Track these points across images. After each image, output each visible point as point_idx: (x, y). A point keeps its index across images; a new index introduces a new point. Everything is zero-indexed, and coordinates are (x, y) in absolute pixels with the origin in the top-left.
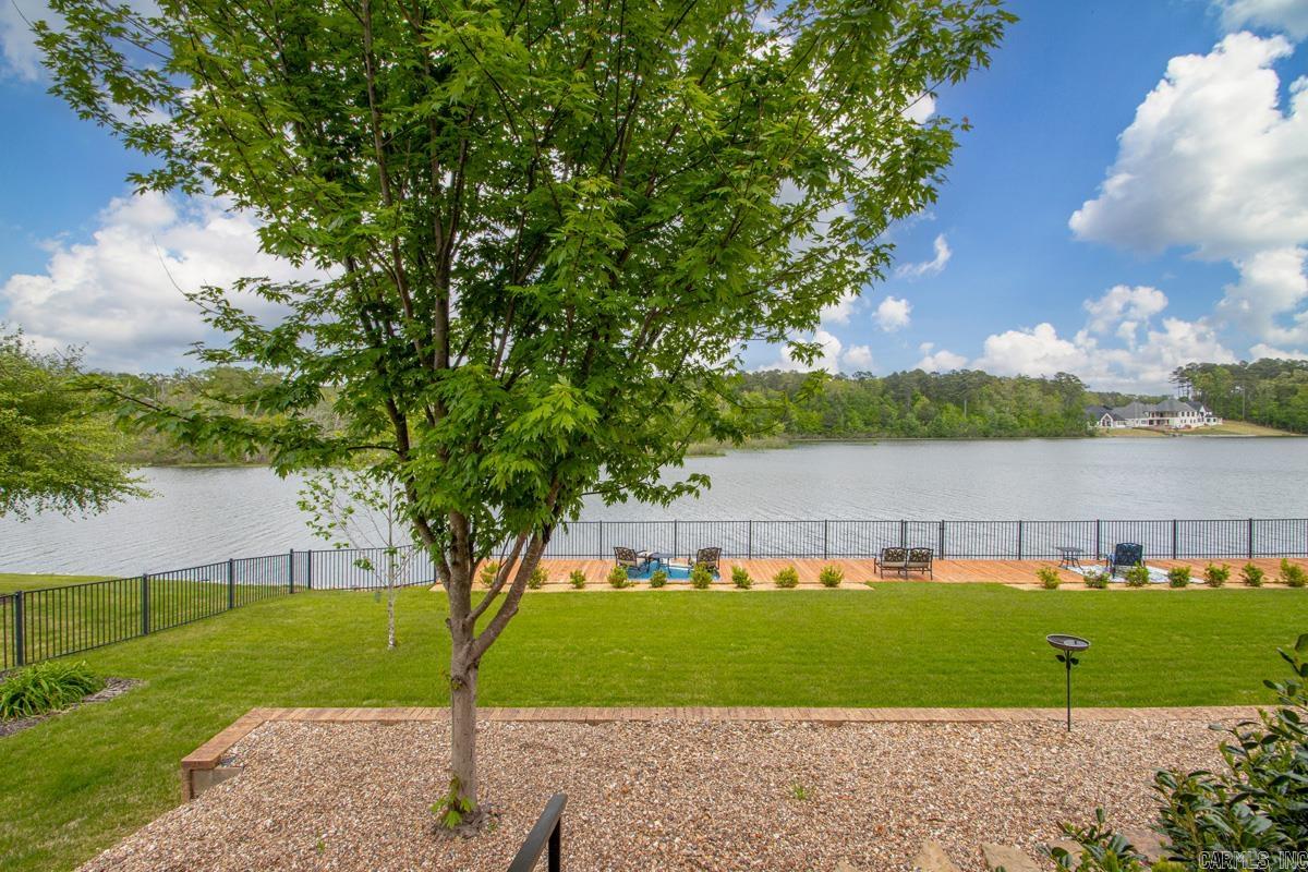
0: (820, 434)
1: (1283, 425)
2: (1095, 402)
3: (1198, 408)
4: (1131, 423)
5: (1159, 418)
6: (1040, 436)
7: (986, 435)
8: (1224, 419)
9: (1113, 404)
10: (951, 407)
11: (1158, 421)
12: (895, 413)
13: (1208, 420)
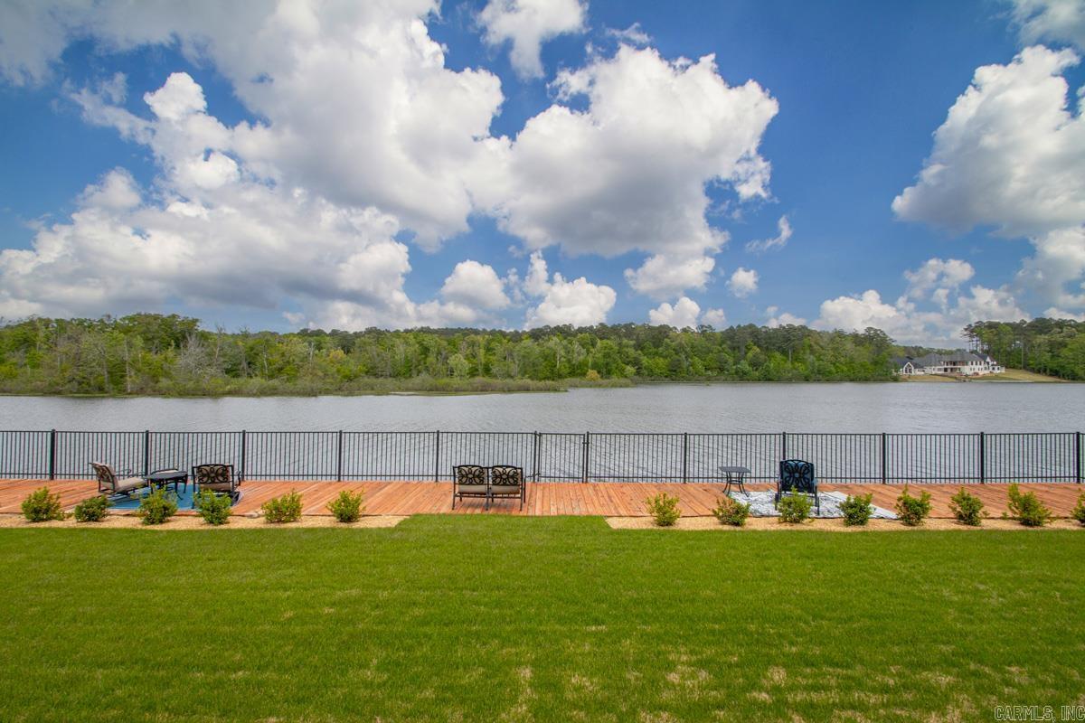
0: (666, 377)
1: (1055, 373)
2: (901, 354)
3: (984, 359)
4: (929, 370)
5: (952, 366)
6: (852, 380)
7: (807, 379)
8: (1006, 367)
9: (916, 356)
10: (778, 355)
11: (952, 369)
12: (731, 360)
13: (993, 369)
